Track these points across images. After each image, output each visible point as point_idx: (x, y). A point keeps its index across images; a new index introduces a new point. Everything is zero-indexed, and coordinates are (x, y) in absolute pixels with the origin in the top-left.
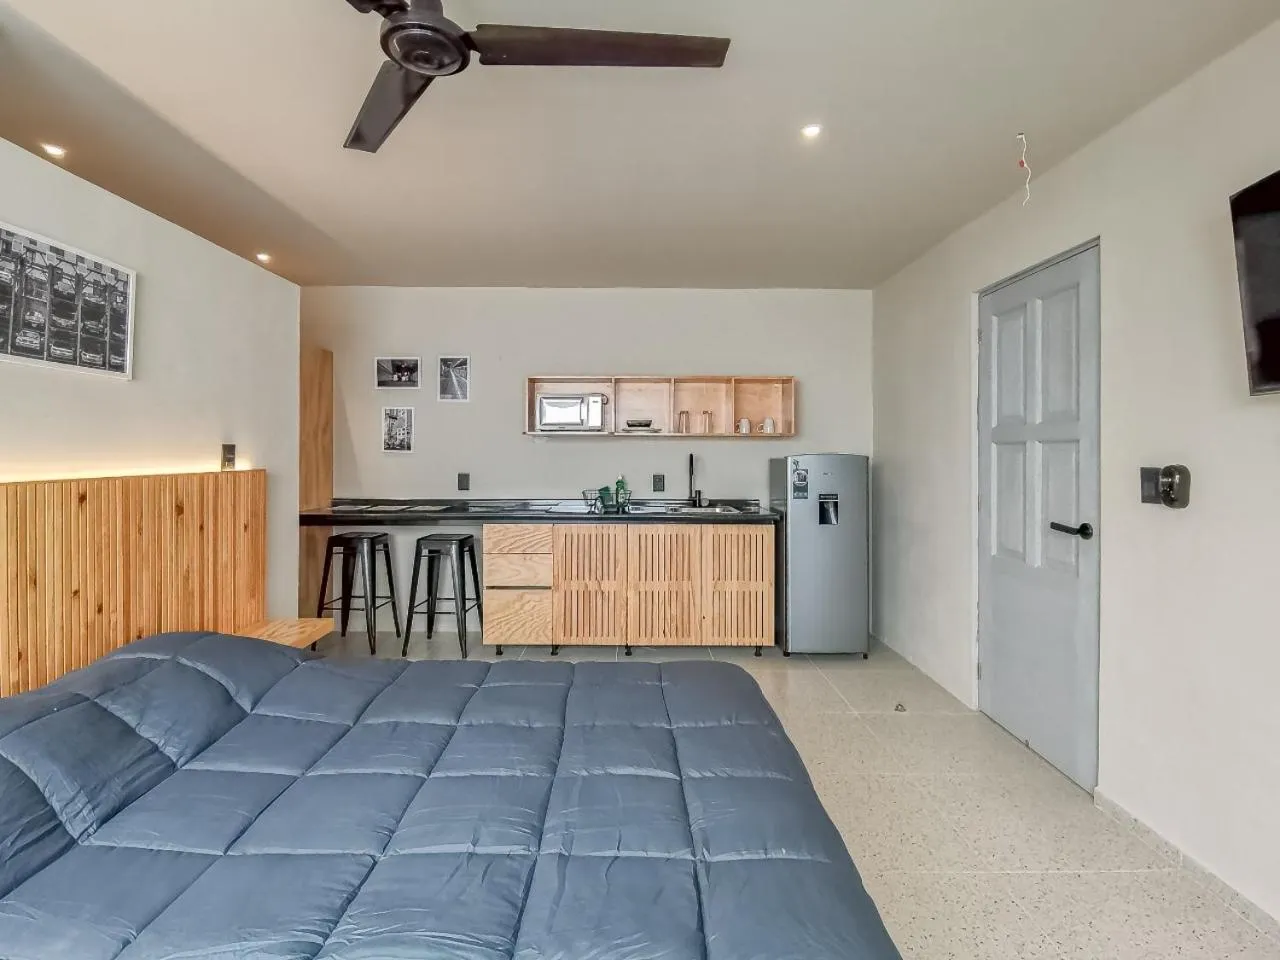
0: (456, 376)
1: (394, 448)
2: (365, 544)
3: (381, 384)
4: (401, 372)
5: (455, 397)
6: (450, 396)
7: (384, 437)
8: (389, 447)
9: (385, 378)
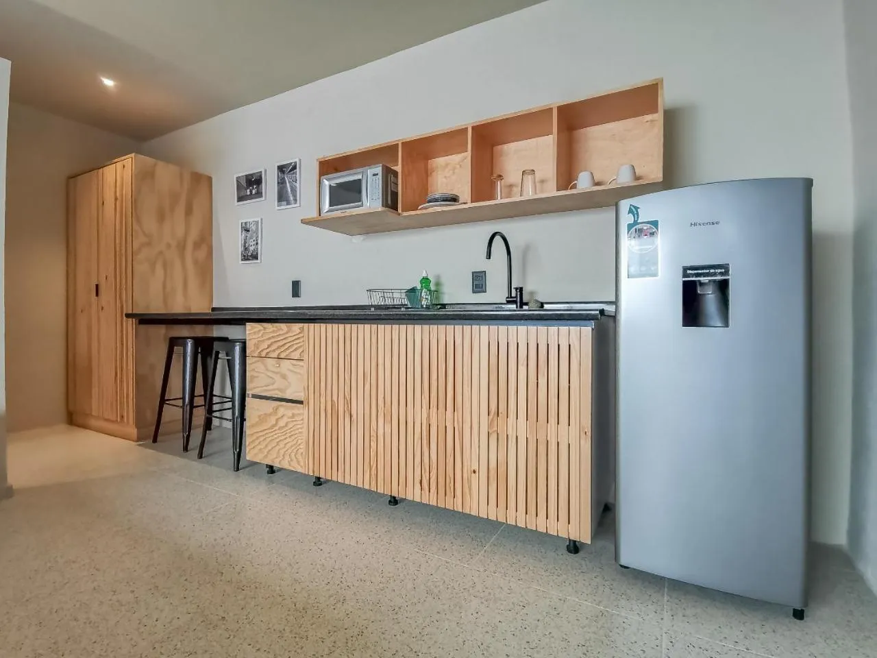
0: (289, 182)
1: (248, 259)
2: (189, 344)
3: (240, 199)
4: (251, 185)
5: (288, 203)
6: (285, 203)
7: (240, 249)
8: (245, 258)
9: (242, 194)
